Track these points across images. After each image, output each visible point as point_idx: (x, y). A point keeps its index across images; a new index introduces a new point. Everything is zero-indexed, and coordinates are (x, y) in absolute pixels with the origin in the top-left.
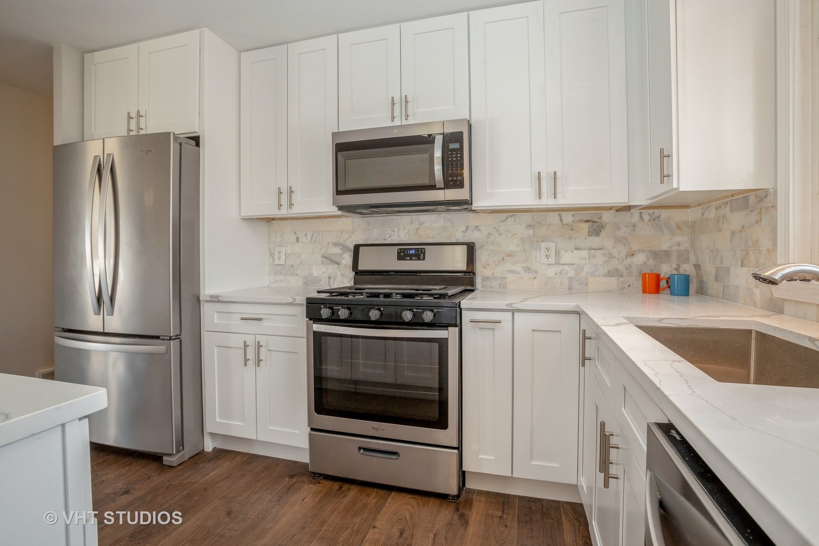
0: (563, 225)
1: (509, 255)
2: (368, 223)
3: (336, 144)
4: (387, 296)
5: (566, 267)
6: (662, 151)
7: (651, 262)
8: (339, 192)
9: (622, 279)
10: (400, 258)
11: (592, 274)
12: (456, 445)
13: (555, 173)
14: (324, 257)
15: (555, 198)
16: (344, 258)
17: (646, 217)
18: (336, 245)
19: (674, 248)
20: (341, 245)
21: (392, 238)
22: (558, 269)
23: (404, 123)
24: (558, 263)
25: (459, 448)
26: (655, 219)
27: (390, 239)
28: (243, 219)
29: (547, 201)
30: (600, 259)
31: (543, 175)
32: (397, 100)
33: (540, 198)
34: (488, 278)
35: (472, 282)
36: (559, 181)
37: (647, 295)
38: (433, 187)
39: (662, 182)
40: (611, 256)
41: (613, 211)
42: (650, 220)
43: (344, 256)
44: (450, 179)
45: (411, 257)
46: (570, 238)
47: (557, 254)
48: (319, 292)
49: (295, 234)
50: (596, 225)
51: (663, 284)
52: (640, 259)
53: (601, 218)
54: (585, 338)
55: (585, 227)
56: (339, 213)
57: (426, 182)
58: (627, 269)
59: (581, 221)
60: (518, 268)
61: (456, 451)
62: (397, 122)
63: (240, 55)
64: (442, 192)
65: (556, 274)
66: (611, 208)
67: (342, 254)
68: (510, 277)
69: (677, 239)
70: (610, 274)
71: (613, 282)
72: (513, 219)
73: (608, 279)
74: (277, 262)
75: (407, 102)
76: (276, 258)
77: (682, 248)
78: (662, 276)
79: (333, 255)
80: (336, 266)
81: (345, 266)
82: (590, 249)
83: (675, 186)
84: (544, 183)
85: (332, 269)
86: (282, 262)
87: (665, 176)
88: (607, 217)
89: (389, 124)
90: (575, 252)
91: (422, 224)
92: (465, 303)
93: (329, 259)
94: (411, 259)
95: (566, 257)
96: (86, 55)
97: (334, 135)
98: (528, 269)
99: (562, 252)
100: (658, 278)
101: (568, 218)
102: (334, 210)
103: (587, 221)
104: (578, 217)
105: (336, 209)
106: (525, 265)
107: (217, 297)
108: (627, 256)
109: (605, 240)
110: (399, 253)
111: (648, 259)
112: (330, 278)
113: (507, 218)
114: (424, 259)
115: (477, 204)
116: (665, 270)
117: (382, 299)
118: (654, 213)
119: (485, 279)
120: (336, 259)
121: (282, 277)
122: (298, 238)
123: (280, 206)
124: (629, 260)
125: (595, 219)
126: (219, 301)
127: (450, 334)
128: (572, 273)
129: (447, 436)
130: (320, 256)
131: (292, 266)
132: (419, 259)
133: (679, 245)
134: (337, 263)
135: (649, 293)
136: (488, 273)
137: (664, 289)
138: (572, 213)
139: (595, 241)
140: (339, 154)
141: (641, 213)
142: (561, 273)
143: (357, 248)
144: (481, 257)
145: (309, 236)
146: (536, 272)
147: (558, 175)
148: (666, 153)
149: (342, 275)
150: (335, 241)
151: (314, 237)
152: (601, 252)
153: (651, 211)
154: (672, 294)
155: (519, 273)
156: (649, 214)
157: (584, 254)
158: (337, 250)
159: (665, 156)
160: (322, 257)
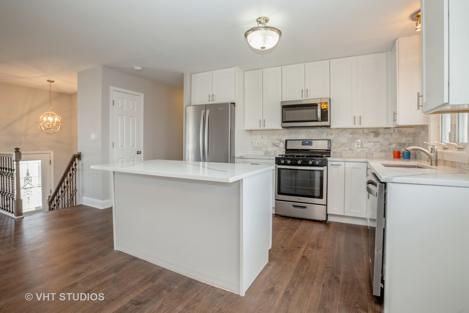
0: (364, 133)
1: (343, 144)
2: (290, 132)
3: (282, 106)
4: (302, 156)
5: (365, 149)
6: (394, 112)
7: (398, 147)
8: (283, 122)
9: (386, 153)
10: (303, 145)
11: (375, 151)
12: (325, 204)
13: (360, 116)
14: (273, 144)
15: (360, 125)
16: (280, 145)
17: (396, 131)
18: (277, 140)
19: (407, 142)
20: (279, 140)
21: (299, 137)
22: (362, 149)
23: (306, 98)
24: (362, 147)
25: (326, 205)
26: (400, 132)
27: (298, 138)
28: (245, 130)
29: (357, 126)
30: (378, 146)
31: (356, 117)
32: (304, 90)
33: (355, 125)
34: (335, 152)
35: (329, 153)
36: (361, 119)
37: (395, 159)
38: (317, 121)
39: (394, 122)
40: (382, 145)
41: (384, 129)
42: (397, 132)
43: (280, 144)
44: (323, 118)
45: (307, 144)
46: (367, 138)
47: (362, 144)
48: (279, 155)
49: (261, 135)
50: (377, 133)
51: (401, 155)
52: (394, 146)
53: (378, 131)
54: (367, 169)
55: (373, 134)
56: (282, 129)
57: (315, 119)
58: (388, 149)
59: (371, 132)
60: (347, 149)
61: (325, 206)
62: (304, 98)
63: (244, 73)
64: (320, 122)
65: (361, 151)
66: (382, 128)
67: (279, 143)
68: (344, 152)
69: (409, 139)
70: (382, 151)
71: (383, 154)
72: (345, 131)
73: (381, 153)
74: (254, 146)
75: (307, 91)
76: (254, 144)
77: (410, 142)
78: (401, 152)
79: (276, 143)
80: (277, 147)
81: (281, 147)
82: (374, 142)
83: (397, 123)
84: (356, 119)
85: (275, 148)
86: (256, 146)
87: (395, 120)
88: (381, 131)
89: (301, 99)
90: (369, 143)
91: (310, 132)
92: (329, 159)
93: (275, 145)
94: (307, 145)
95: (365, 145)
96: (192, 75)
97: (282, 102)
98: (350, 149)
99: (364, 143)
100: (399, 153)
101: (366, 131)
102: (281, 128)
103: (373, 132)
104: (370, 131)
105: (281, 127)
106: (349, 148)
107: (242, 157)
108: (388, 145)
109: (380, 139)
110: (302, 143)
111: (397, 146)
112: (275, 152)
113: (343, 131)
114: (312, 145)
115: (332, 127)
116: (403, 150)
117: (301, 157)
118: (399, 129)
119: (334, 153)
120: (277, 145)
121: (256, 151)
122: (262, 137)
123: (260, 126)
124: (389, 147)
125: (376, 131)
126: (243, 158)
127: (324, 169)
128: (367, 151)
129: (323, 201)
130: (271, 143)
131: (260, 147)
132: (310, 145)
133: (409, 141)
134: (278, 146)
135: (396, 158)
136: (335, 150)
137: (401, 157)
138: (368, 129)
139: (376, 139)
140: (283, 109)
141: (394, 129)
142: (363, 151)
143: (286, 141)
144: (333, 145)
145: (267, 136)
146: (354, 150)
147: (361, 117)
148: (395, 113)
149: (280, 151)
150: (277, 138)
151: (269, 137)
152: (379, 143)
153: (398, 129)
154: (404, 158)
155: (347, 151)
156: (397, 130)
157: (372, 144)
158: (278, 142)
159: (395, 114)
160: (272, 144)
